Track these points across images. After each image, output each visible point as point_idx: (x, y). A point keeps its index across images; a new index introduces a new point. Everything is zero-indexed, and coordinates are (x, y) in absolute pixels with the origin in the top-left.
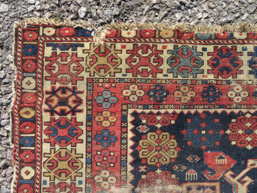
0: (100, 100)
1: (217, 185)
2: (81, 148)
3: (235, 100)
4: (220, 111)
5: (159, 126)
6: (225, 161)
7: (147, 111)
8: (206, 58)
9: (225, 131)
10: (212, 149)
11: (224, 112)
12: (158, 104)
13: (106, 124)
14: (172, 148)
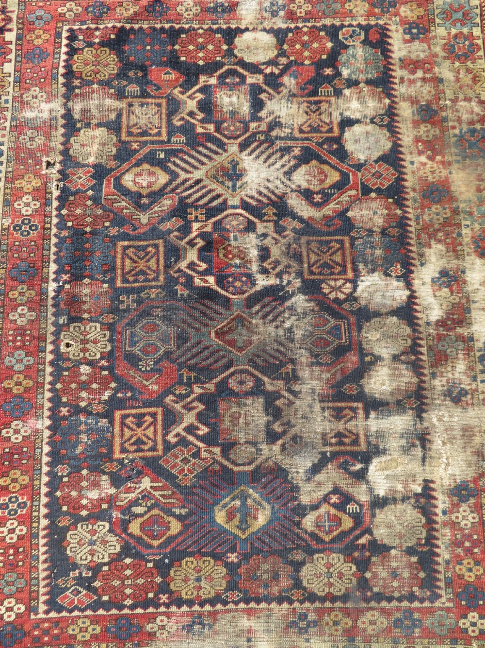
0: (32, 17)
1: (164, 102)
2: (9, 68)
3: (185, 15)
4: (167, 26)
5: (97, 40)
6: (173, 77)
7: (84, 27)
9: (173, 45)
10: (159, 65)
11: (172, 27)
12: (97, 19)
13: (38, 42)
14: (110, 64)
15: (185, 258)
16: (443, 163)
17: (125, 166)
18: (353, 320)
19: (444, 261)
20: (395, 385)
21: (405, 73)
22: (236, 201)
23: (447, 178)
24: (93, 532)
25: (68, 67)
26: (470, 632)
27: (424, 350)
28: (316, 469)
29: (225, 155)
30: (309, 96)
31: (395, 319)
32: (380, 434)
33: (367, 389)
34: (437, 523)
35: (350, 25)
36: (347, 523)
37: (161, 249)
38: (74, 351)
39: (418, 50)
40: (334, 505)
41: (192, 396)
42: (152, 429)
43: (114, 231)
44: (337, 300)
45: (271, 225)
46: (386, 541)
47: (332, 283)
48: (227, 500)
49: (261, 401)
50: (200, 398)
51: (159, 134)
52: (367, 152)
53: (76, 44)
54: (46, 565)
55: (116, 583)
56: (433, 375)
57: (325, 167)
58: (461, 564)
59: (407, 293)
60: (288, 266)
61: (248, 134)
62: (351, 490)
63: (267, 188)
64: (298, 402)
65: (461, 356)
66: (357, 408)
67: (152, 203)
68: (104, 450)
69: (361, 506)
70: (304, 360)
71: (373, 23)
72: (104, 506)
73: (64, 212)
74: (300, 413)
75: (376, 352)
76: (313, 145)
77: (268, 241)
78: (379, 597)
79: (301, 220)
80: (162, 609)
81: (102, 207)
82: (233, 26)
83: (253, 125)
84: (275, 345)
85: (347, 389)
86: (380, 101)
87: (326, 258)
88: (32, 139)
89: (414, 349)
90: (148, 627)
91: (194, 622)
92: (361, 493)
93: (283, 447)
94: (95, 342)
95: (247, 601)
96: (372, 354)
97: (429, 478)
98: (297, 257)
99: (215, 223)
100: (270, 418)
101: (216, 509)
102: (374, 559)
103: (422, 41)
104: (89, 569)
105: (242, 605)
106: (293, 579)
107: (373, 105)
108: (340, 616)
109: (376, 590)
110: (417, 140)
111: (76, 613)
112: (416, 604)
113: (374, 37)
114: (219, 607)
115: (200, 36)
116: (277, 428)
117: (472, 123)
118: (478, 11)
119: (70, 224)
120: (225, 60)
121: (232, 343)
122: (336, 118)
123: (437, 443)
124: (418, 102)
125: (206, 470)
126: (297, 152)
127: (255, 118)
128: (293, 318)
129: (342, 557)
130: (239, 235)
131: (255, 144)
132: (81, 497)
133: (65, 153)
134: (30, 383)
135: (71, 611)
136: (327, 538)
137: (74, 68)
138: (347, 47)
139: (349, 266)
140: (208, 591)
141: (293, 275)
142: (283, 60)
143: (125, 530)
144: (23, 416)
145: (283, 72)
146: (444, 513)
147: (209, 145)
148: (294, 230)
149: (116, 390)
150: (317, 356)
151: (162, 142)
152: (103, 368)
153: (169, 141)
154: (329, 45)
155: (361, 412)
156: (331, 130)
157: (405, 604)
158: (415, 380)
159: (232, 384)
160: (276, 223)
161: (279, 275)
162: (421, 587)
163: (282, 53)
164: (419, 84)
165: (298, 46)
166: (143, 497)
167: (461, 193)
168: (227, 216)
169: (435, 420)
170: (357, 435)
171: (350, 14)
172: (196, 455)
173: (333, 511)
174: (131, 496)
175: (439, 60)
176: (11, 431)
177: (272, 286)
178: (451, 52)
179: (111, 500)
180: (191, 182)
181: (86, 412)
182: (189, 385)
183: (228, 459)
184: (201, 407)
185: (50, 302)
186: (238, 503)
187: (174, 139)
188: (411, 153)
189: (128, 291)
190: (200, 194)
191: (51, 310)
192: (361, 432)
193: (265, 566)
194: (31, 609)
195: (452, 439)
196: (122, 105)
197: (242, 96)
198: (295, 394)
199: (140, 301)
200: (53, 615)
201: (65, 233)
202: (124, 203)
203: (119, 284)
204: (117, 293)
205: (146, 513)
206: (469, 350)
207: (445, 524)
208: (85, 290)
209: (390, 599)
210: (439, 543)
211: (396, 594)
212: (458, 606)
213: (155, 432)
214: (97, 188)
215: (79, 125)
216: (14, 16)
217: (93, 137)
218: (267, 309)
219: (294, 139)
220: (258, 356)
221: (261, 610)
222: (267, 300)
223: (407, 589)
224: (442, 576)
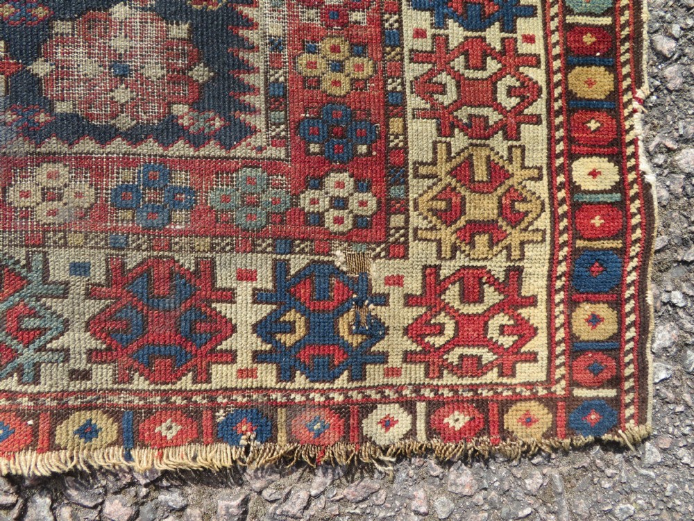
26: (329, 223)
58: (313, 51)
78: (74, 127)
102: (61, 27)
109: (61, 108)
112: (181, 148)
157: (150, 148)
162: (197, 105)
209: (105, 135)
211: (124, 122)
223: (154, 108)
224: (257, 80)
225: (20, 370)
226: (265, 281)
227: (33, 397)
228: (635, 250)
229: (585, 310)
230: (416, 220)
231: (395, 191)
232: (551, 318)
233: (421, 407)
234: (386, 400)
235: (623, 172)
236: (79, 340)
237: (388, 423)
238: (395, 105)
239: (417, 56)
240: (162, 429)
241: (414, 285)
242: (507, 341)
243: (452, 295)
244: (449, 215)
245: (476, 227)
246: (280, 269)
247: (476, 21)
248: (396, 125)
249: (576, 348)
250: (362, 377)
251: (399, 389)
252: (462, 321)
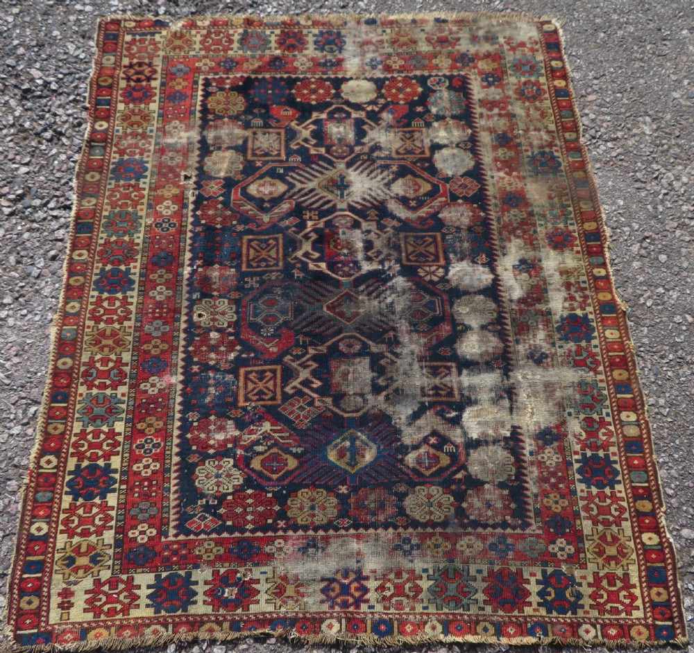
0: (173, 70)
1: (282, 131)
2: (154, 106)
3: (301, 68)
4: (285, 76)
5: (228, 86)
7: (217, 77)
8: (273, 38)
9: (291, 89)
10: (279, 104)
11: (289, 77)
12: (228, 71)
13: (178, 88)
14: (239, 103)
15: (301, 248)
16: (518, 177)
17: (250, 179)
18: (445, 297)
19: (523, 252)
20: (483, 349)
21: (484, 111)
22: (344, 206)
23: (522, 188)
24: (220, 467)
25: (204, 104)
26: (559, 556)
27: (508, 321)
28: (416, 416)
29: (334, 171)
30: (404, 127)
31: (482, 297)
32: (472, 388)
33: (459, 352)
34: (525, 462)
35: (437, 76)
36: (445, 461)
37: (281, 241)
38: (205, 320)
39: (494, 93)
40: (433, 446)
41: (308, 356)
42: (271, 382)
43: (240, 228)
44: (431, 281)
45: (374, 223)
46: (479, 477)
47: (427, 269)
48: (339, 440)
49: (367, 361)
50: (314, 358)
51: (279, 155)
52: (454, 169)
53: (210, 89)
54: (176, 496)
55: (239, 510)
56: (517, 342)
57: (419, 181)
58: (548, 497)
59: (492, 276)
60: (389, 255)
61: (353, 155)
62: (447, 433)
63: (370, 195)
64: (399, 362)
65: (541, 326)
66: (451, 367)
67: (272, 207)
68: (231, 400)
69: (457, 447)
70: (404, 328)
71: (455, 74)
72: (230, 446)
73: (198, 213)
74: (401, 370)
75: (466, 323)
76: (408, 164)
77: (372, 236)
78: (475, 524)
79: (399, 220)
80: (280, 533)
81: (231, 210)
82: (340, 76)
83: (357, 149)
84: (379, 317)
85: (441, 351)
86: (464, 131)
87: (422, 249)
88: (172, 159)
89: (499, 320)
90: (267, 549)
91: (308, 545)
92: (456, 436)
93: (387, 398)
94: (223, 314)
95: (356, 527)
96: (463, 324)
97: (516, 424)
98: (397, 248)
99: (326, 222)
100: (375, 374)
101: (329, 448)
102: (470, 492)
103: (497, 87)
104: (215, 498)
105: (352, 531)
106: (398, 507)
107: (457, 134)
108: (440, 540)
109: (472, 517)
110: (496, 160)
111: (203, 536)
112: (509, 531)
113: (457, 83)
114: (331, 532)
115: (313, 83)
116: (381, 382)
117: (541, 147)
118: (543, 65)
119: (203, 222)
120: (334, 101)
121: (341, 314)
122: (427, 142)
123: (523, 396)
124: (495, 132)
125: (320, 416)
126: (395, 168)
127: (358, 143)
128: (393, 296)
129: (440, 489)
130: (346, 230)
131: (359, 163)
132: (209, 438)
133: (200, 169)
134: (166, 346)
135: (197, 534)
136: (427, 473)
137: (209, 106)
138: (434, 91)
139: (441, 255)
140: (320, 518)
141: (393, 262)
142: (382, 101)
143: (248, 465)
144: (160, 373)
145: (382, 110)
146: (531, 453)
147: (321, 163)
148: (393, 227)
149: (241, 352)
150: (415, 325)
151: (281, 161)
152: (230, 334)
153: (287, 160)
154: (420, 90)
155: (454, 370)
156: (423, 152)
157: (499, 530)
158: (501, 345)
159: (342, 347)
160: (378, 223)
161: (381, 262)
162: (513, 516)
163: (381, 96)
164: (496, 118)
165: (394, 91)
166: (264, 438)
167: (535, 200)
168: (336, 217)
169: (520, 378)
170: (452, 389)
171: (437, 67)
172: (311, 404)
173: (432, 451)
174: (253, 437)
175: (512, 100)
176: (149, 385)
177: (375, 270)
178: (521, 94)
179: (235, 440)
180: (306, 190)
181: (215, 369)
182: (305, 347)
183: (339, 408)
184: (315, 365)
185: (185, 282)
186: (348, 444)
187: (291, 159)
188: (491, 170)
189: (251, 275)
190: (313, 199)
191: (185, 289)
192: (455, 386)
193: (372, 497)
194: (162, 533)
195: (535, 394)
196: (248, 133)
197: (348, 127)
198: (397, 355)
199: (262, 282)
200: (181, 537)
201: (198, 229)
202: (249, 207)
203: (244, 268)
204: (242, 276)
205: (266, 451)
206: (548, 322)
207: (532, 463)
208: (215, 273)
209: (485, 526)
210: (528, 479)
211: (491, 522)
212: (547, 532)
213: (275, 385)
214: (227, 195)
215: (212, 148)
216: (159, 69)
217: (224, 158)
218: (371, 289)
219: (392, 159)
220: (365, 325)
221: (369, 536)
222: (371, 281)
223: (500, 517)
224: (531, 508)
225: (463, 606)
226: (539, 577)
227: (469, 616)
228: (670, 567)
229: (655, 590)
230: (589, 556)
231: (580, 545)
232: (642, 593)
233: (598, 626)
234: (585, 623)
235: (661, 538)
236: (481, 596)
237: (587, 632)
238: (576, 515)
239: (582, 499)
240: (509, 630)
241: (591, 579)
242: (627, 601)
243: (604, 583)
244: (600, 553)
245: (609, 559)
246: (544, 572)
247: (601, 486)
248: (578, 522)
249: (654, 605)
250: (576, 613)
251: (590, 619)
252: (610, 593)
